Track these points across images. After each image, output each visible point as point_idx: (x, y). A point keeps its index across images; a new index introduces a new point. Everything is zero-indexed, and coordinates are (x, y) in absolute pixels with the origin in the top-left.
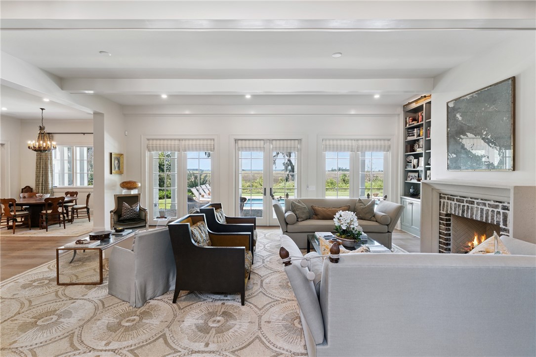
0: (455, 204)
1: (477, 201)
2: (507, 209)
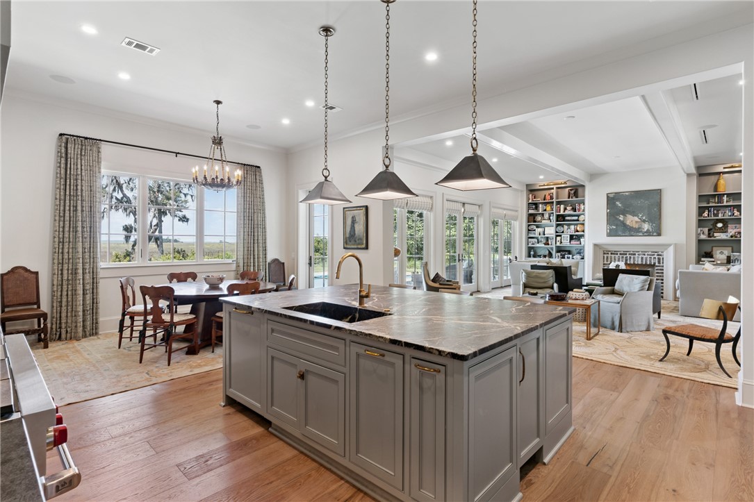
1: (638, 253)
2: (661, 255)
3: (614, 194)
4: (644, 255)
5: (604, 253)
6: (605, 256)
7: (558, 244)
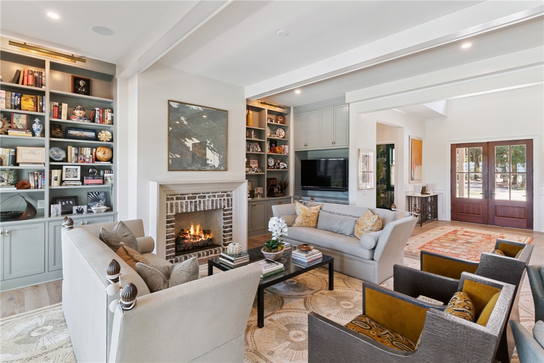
0: (186, 202)
2: (230, 196)
3: (176, 104)
4: (215, 196)
5: (168, 199)
6: (169, 202)
7: (55, 185)
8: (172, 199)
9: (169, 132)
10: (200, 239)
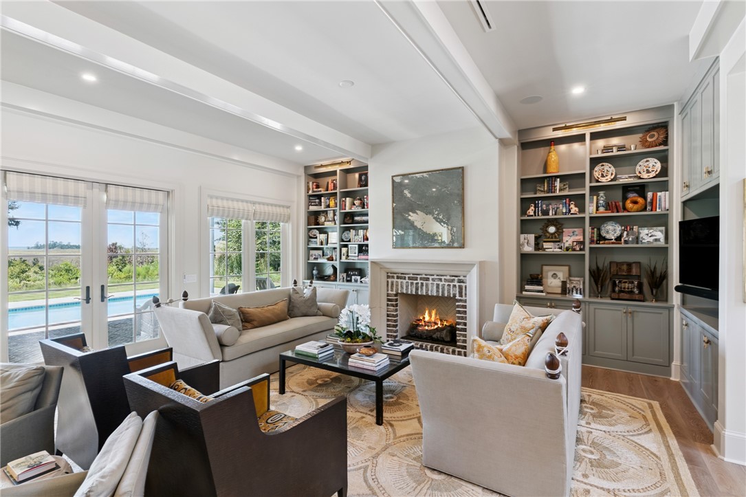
0: (407, 282)
1: (433, 277)
2: (463, 282)
3: (399, 177)
4: (441, 280)
5: (388, 277)
6: (390, 280)
7: (344, 259)
8: (393, 277)
9: (393, 209)
10: (436, 327)
